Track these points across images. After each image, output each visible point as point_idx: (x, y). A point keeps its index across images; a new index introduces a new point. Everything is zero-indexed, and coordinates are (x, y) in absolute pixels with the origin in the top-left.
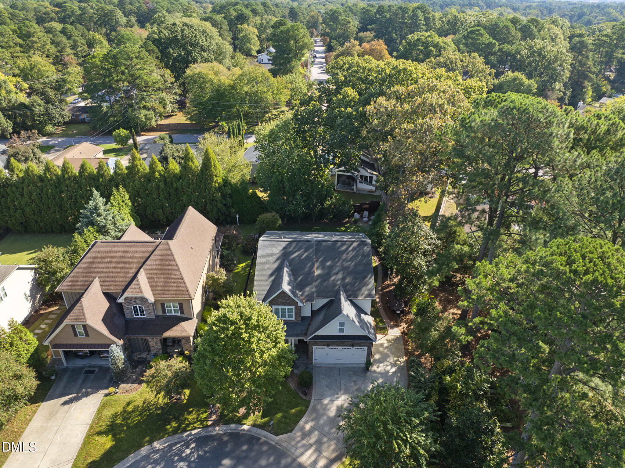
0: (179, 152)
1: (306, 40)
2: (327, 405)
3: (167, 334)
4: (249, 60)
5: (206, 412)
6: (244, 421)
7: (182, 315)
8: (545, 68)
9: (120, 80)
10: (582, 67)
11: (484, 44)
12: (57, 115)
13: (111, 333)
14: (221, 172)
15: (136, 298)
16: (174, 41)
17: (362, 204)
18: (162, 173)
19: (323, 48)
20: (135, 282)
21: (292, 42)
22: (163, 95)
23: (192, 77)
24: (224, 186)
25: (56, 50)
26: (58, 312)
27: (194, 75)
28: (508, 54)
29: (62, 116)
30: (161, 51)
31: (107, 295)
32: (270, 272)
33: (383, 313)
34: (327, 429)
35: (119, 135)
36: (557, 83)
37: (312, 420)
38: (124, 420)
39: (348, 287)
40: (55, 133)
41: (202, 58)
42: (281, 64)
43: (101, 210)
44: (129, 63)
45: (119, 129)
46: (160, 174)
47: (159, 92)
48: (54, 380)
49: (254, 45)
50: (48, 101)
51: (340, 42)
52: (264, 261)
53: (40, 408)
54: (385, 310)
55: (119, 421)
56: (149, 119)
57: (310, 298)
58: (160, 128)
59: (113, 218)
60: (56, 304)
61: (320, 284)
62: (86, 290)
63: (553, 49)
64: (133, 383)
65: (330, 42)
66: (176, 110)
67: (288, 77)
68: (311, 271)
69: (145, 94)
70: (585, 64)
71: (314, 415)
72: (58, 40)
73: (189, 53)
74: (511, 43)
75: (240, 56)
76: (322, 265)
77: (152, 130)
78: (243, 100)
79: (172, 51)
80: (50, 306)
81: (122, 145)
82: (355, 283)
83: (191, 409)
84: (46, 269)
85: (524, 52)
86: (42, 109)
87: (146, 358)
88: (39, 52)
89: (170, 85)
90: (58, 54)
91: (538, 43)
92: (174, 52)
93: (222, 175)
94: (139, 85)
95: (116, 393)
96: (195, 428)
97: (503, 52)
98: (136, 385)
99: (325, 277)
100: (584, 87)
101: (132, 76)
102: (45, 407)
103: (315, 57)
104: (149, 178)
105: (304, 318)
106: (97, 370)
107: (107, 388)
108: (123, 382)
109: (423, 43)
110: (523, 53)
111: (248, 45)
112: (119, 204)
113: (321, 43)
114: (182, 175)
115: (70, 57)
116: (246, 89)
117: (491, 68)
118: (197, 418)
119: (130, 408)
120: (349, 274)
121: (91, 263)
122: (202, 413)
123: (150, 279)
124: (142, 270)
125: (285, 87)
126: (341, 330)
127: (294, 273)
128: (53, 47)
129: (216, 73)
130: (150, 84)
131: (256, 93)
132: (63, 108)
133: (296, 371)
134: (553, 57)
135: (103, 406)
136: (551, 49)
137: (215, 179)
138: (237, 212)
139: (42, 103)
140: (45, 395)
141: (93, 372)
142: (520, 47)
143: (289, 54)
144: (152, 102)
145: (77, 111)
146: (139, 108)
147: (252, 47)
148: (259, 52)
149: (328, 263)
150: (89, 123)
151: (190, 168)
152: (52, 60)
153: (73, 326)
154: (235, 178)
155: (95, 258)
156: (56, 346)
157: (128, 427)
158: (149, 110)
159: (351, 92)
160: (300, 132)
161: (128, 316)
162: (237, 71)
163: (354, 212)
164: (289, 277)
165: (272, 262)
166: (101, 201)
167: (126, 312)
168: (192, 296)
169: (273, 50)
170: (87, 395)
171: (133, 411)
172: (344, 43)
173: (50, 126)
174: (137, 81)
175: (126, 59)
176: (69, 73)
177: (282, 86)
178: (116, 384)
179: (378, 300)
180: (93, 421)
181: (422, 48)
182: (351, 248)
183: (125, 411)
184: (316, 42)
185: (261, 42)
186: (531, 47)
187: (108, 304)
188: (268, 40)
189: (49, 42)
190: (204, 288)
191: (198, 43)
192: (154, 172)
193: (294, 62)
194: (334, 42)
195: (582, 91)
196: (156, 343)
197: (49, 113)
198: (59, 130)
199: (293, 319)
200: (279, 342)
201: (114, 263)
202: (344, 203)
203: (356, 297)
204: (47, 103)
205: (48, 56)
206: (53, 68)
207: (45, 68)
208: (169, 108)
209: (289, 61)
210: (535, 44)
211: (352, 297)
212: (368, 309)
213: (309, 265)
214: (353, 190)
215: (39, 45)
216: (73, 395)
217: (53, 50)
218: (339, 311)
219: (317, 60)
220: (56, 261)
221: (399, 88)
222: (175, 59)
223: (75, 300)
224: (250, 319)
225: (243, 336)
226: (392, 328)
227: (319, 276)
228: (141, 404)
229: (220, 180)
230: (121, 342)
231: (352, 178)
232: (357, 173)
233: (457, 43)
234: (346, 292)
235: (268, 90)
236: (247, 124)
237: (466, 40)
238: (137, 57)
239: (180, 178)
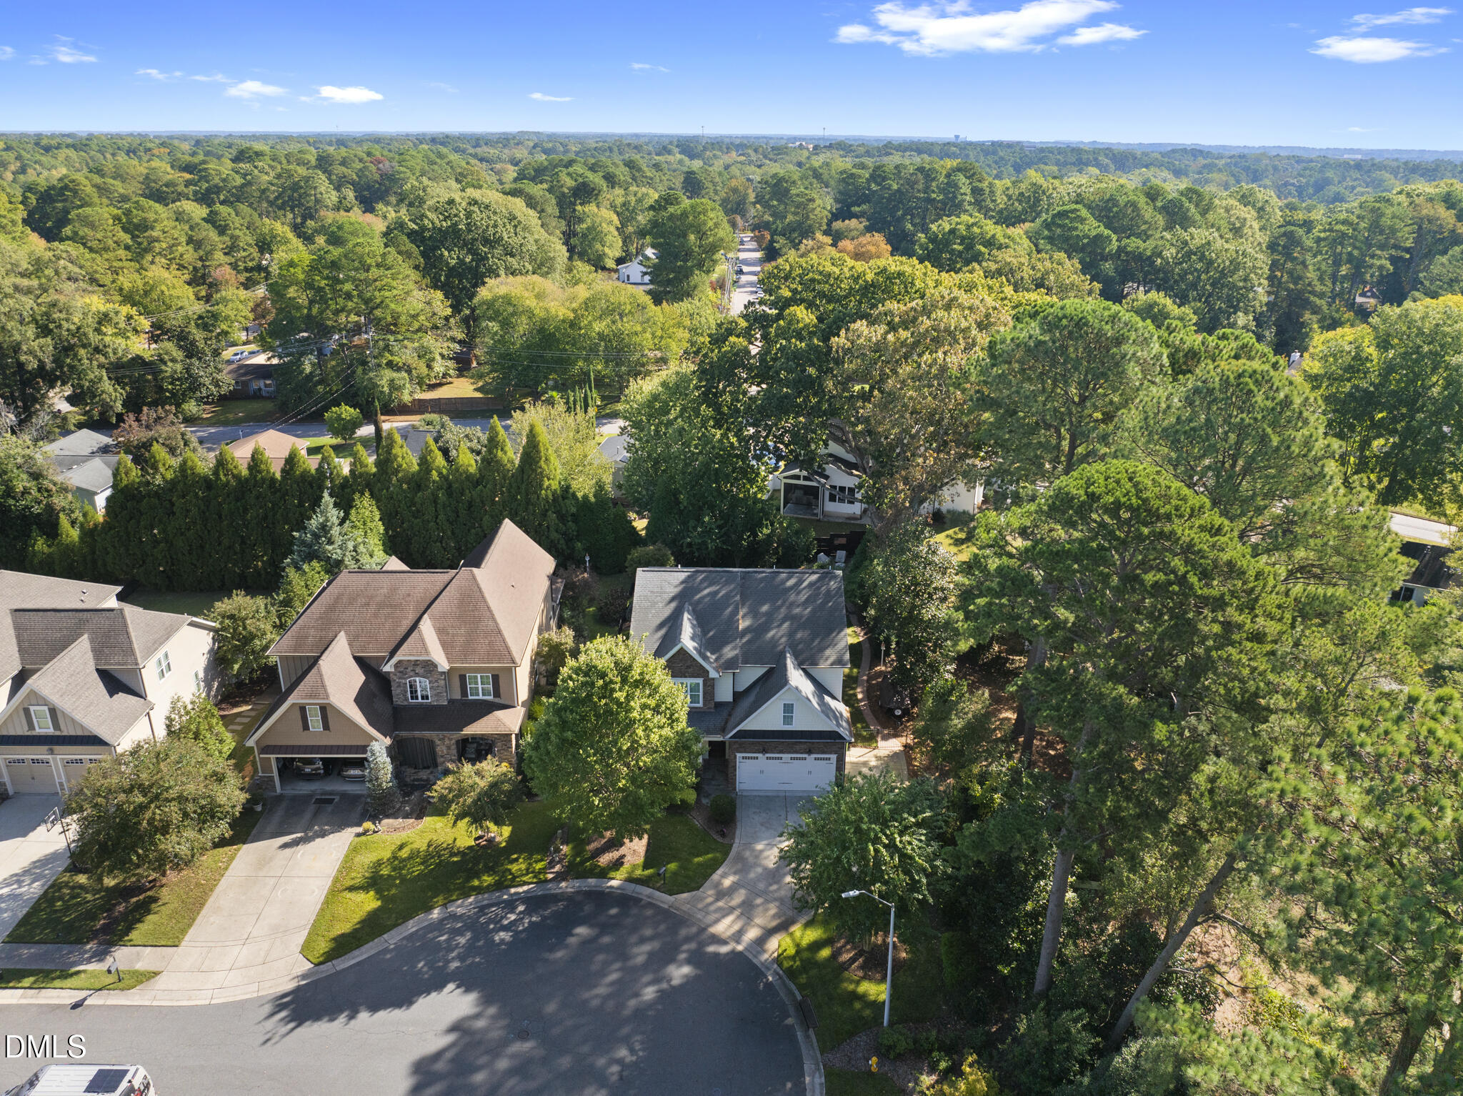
0: (471, 441)
1: (721, 234)
2: (761, 851)
3: (471, 730)
4: (600, 275)
5: (542, 860)
6: (612, 874)
7: (497, 700)
8: (1213, 285)
9: (343, 310)
10: (1296, 284)
11: (1088, 237)
12: (207, 381)
13: (371, 724)
14: (559, 471)
15: (416, 663)
16: (451, 236)
17: (833, 537)
18: (444, 471)
19: (758, 255)
20: (415, 634)
21: (692, 237)
22: (429, 340)
23: (490, 304)
24: (564, 498)
25: (196, 256)
26: (253, 714)
27: (495, 300)
28: (1138, 257)
29: (216, 383)
30: (423, 254)
31: (360, 661)
32: (658, 621)
33: (869, 716)
34: (761, 886)
35: (339, 418)
36: (1240, 314)
37: (735, 873)
38: (394, 869)
39: (800, 646)
40: (199, 418)
41: (506, 268)
42: (669, 282)
43: (335, 531)
44: (362, 276)
45: (338, 405)
46: (440, 474)
47: (420, 334)
48: (261, 813)
49: (611, 246)
50: (191, 351)
51: (792, 241)
52: (647, 604)
53: (240, 853)
54: (874, 712)
55: (385, 872)
56: (399, 388)
57: (730, 665)
58: (419, 407)
59: (355, 547)
60: (247, 703)
61: (749, 642)
62: (322, 653)
63: (1226, 246)
64: (406, 816)
65: (772, 241)
66: (451, 372)
67: (685, 305)
68: (732, 621)
69: (392, 338)
70: (1300, 278)
71: (739, 866)
72: (201, 237)
73: (482, 259)
74: (1145, 236)
75: (582, 267)
76: (754, 612)
77: (404, 410)
78: (593, 350)
79: (446, 253)
80: (235, 705)
81: (344, 438)
82: (813, 640)
83: (515, 856)
84: (235, 630)
85: (1170, 253)
86: (179, 367)
87: (428, 780)
88: (163, 260)
89: (440, 323)
90: (199, 264)
91: (1198, 236)
92: (451, 257)
93: (559, 477)
94: (380, 320)
95: (375, 832)
96: (525, 883)
97: (1127, 253)
98: (412, 820)
99: (758, 631)
100: (1303, 325)
101: (367, 302)
102: (248, 853)
103: (740, 272)
104: (418, 482)
105: (720, 705)
106: (337, 799)
107: (359, 825)
108: (388, 817)
109: (963, 238)
110: (1167, 254)
111: (598, 246)
112: (364, 524)
113: (753, 245)
114: (482, 477)
115: (221, 268)
116: (598, 327)
117: (1091, 281)
118: (527, 869)
119: (404, 853)
120: (803, 626)
121: (332, 608)
122: (536, 862)
123: (441, 632)
124: (426, 616)
125: (679, 325)
126: (788, 719)
127: (702, 622)
128: (190, 248)
129: (539, 296)
130: (403, 318)
131: (618, 335)
132: (220, 366)
133: (705, 801)
134: (1227, 263)
135: (354, 850)
136: (1224, 248)
137: (546, 483)
138: (587, 550)
139: (179, 355)
140: (248, 834)
141: (330, 801)
142: (1160, 243)
143: (686, 261)
144: (406, 354)
145: (244, 374)
146: (379, 365)
147: (607, 250)
148: (620, 261)
149: (765, 608)
150: (269, 398)
151: (499, 462)
152: (187, 277)
153: (303, 709)
154: (583, 487)
155: (338, 599)
156: (266, 749)
157: (403, 880)
158: (399, 369)
159: (804, 316)
160: (710, 397)
161: (398, 700)
162: (582, 292)
163: (817, 553)
164: (693, 627)
165: (661, 605)
166: (334, 515)
167: (396, 691)
168: (518, 660)
169: (650, 252)
170: (323, 835)
171: (410, 858)
172: (801, 242)
173: (193, 403)
174: (378, 313)
175: (356, 270)
176: (225, 301)
177: (671, 323)
178: (375, 818)
179: (860, 696)
180: (339, 871)
181: (960, 248)
182: (805, 584)
183: (395, 858)
184: (742, 243)
185: (624, 242)
186: (1186, 243)
187: (363, 678)
188: (642, 233)
189: (183, 239)
190: (533, 662)
191: (501, 238)
192: (428, 471)
193: (698, 277)
194: (781, 242)
195: (1299, 332)
196: (449, 748)
197: (190, 376)
198: (206, 412)
199: (701, 705)
200: (677, 720)
201: (372, 609)
202: (797, 533)
203: (815, 663)
204: (189, 356)
205: (181, 267)
206: (189, 292)
207: (174, 292)
208: (439, 367)
209: (687, 274)
210: (1192, 238)
211: (807, 663)
212: (838, 690)
213: (730, 609)
214: (816, 515)
215: (164, 245)
216: (299, 835)
217: (190, 255)
218: (784, 681)
219: (744, 279)
220: (253, 617)
221: (892, 305)
222: (452, 271)
223: (300, 673)
224: (629, 668)
225: (616, 695)
226: (885, 738)
227: (747, 630)
228: (424, 847)
229: (555, 485)
230: (388, 741)
231: (813, 492)
232: (823, 481)
233: (1033, 238)
234: (796, 656)
235: (644, 331)
236: (603, 398)
237: (1050, 230)
238: (378, 266)
239: (478, 483)
